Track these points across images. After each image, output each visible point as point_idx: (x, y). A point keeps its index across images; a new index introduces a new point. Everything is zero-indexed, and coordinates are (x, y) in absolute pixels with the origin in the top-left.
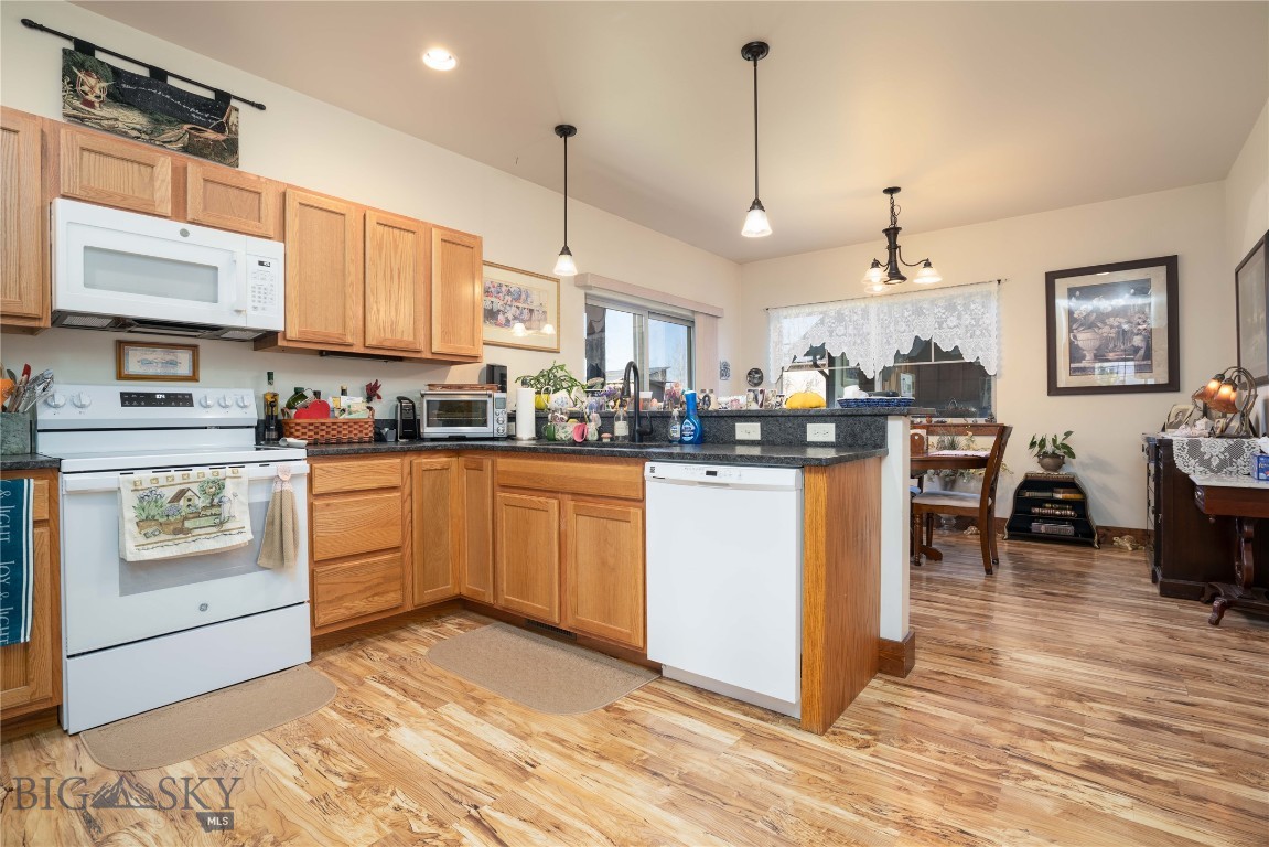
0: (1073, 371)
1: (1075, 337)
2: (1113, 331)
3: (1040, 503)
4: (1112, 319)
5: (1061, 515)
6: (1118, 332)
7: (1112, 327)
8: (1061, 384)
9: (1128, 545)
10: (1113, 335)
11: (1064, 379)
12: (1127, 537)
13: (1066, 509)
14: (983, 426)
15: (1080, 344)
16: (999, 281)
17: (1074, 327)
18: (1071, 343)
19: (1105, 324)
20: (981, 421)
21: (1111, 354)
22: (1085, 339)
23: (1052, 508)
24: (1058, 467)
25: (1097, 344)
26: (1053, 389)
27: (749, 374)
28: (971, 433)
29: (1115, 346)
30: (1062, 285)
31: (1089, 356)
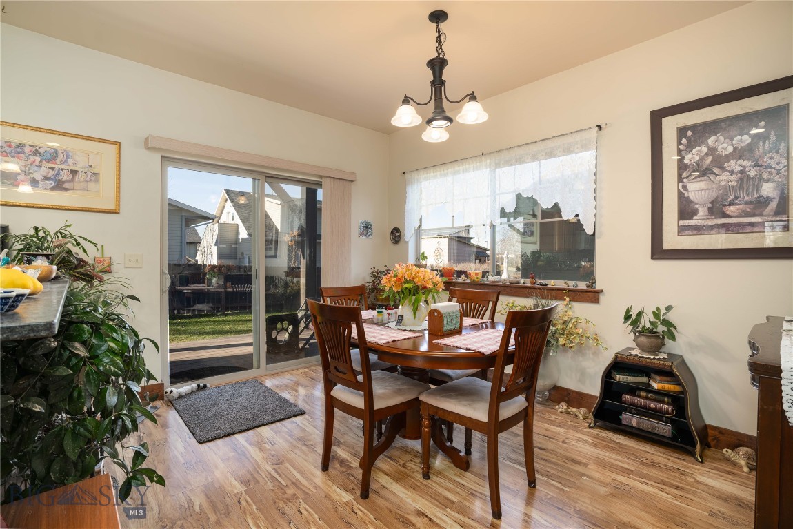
0: (682, 230)
1: (685, 187)
2: (735, 177)
3: (633, 390)
4: (732, 163)
5: (655, 410)
6: (741, 180)
7: (732, 173)
8: (667, 245)
9: (743, 463)
10: (734, 184)
11: (672, 240)
12: (743, 450)
13: (664, 402)
14: (582, 291)
15: (692, 196)
16: (599, 127)
17: (684, 175)
18: (681, 195)
19: (723, 169)
20: (582, 285)
21: (732, 208)
22: (699, 190)
23: (647, 398)
24: (657, 349)
25: (713, 195)
26: (658, 252)
27: (392, 232)
28: (568, 299)
29: (736, 198)
30: (670, 125)
31: (702, 211)
